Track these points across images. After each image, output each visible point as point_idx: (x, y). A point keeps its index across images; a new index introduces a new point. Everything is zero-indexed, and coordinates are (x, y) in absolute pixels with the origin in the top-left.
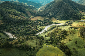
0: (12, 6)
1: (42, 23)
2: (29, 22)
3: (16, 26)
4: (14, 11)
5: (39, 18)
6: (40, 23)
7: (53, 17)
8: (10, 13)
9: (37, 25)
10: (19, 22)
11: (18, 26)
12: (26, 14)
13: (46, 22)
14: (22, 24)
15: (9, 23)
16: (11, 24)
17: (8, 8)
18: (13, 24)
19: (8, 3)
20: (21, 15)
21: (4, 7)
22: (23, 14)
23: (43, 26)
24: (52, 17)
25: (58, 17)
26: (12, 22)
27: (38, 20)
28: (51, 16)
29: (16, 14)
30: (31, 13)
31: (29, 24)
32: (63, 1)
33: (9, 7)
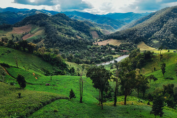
0: (67, 22)
1: (113, 49)
2: (89, 46)
3: (64, 49)
4: (70, 28)
5: (112, 42)
6: (110, 49)
7: (143, 41)
8: (60, 30)
9: (103, 52)
10: (71, 43)
11: (68, 49)
12: (90, 36)
13: (124, 49)
14: (76, 48)
15: (53, 44)
16: (57, 45)
17: (59, 24)
18: (60, 47)
19: (62, 16)
20: (78, 35)
21: (53, 21)
22: (83, 34)
23: (115, 54)
24: (141, 41)
25: (155, 42)
26: (58, 42)
27: (108, 45)
28: (138, 39)
29: (71, 33)
30: (98, 34)
31: (88, 50)
33: (62, 22)
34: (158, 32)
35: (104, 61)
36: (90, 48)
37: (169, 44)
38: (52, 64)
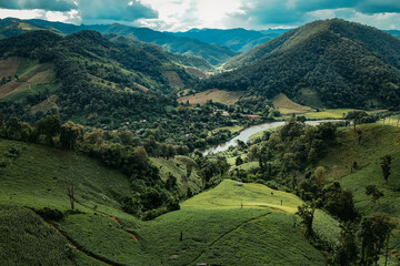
0: (105, 50)
1: (225, 113)
2: (169, 108)
3: (111, 118)
4: (115, 64)
5: (216, 96)
6: (219, 114)
7: (283, 92)
8: (93, 70)
9: (206, 121)
10: (126, 102)
11: (120, 118)
12: (163, 82)
13: (248, 113)
14: (139, 113)
15: (82, 107)
16: (92, 110)
17: (89, 55)
18: (100, 112)
19: (93, 38)
20: (137, 81)
21: (72, 49)
22: (147, 79)
23: (231, 124)
24: (278, 92)
25: (306, 92)
26: (95, 102)
27: (211, 103)
28: (273, 88)
29: (119, 76)
30: (181, 77)
31: (169, 117)
32: (330, 29)
33: (93, 50)
34: (312, 73)
35: (214, 143)
36: (174, 112)
37: (336, 98)
38: (127, 174)
